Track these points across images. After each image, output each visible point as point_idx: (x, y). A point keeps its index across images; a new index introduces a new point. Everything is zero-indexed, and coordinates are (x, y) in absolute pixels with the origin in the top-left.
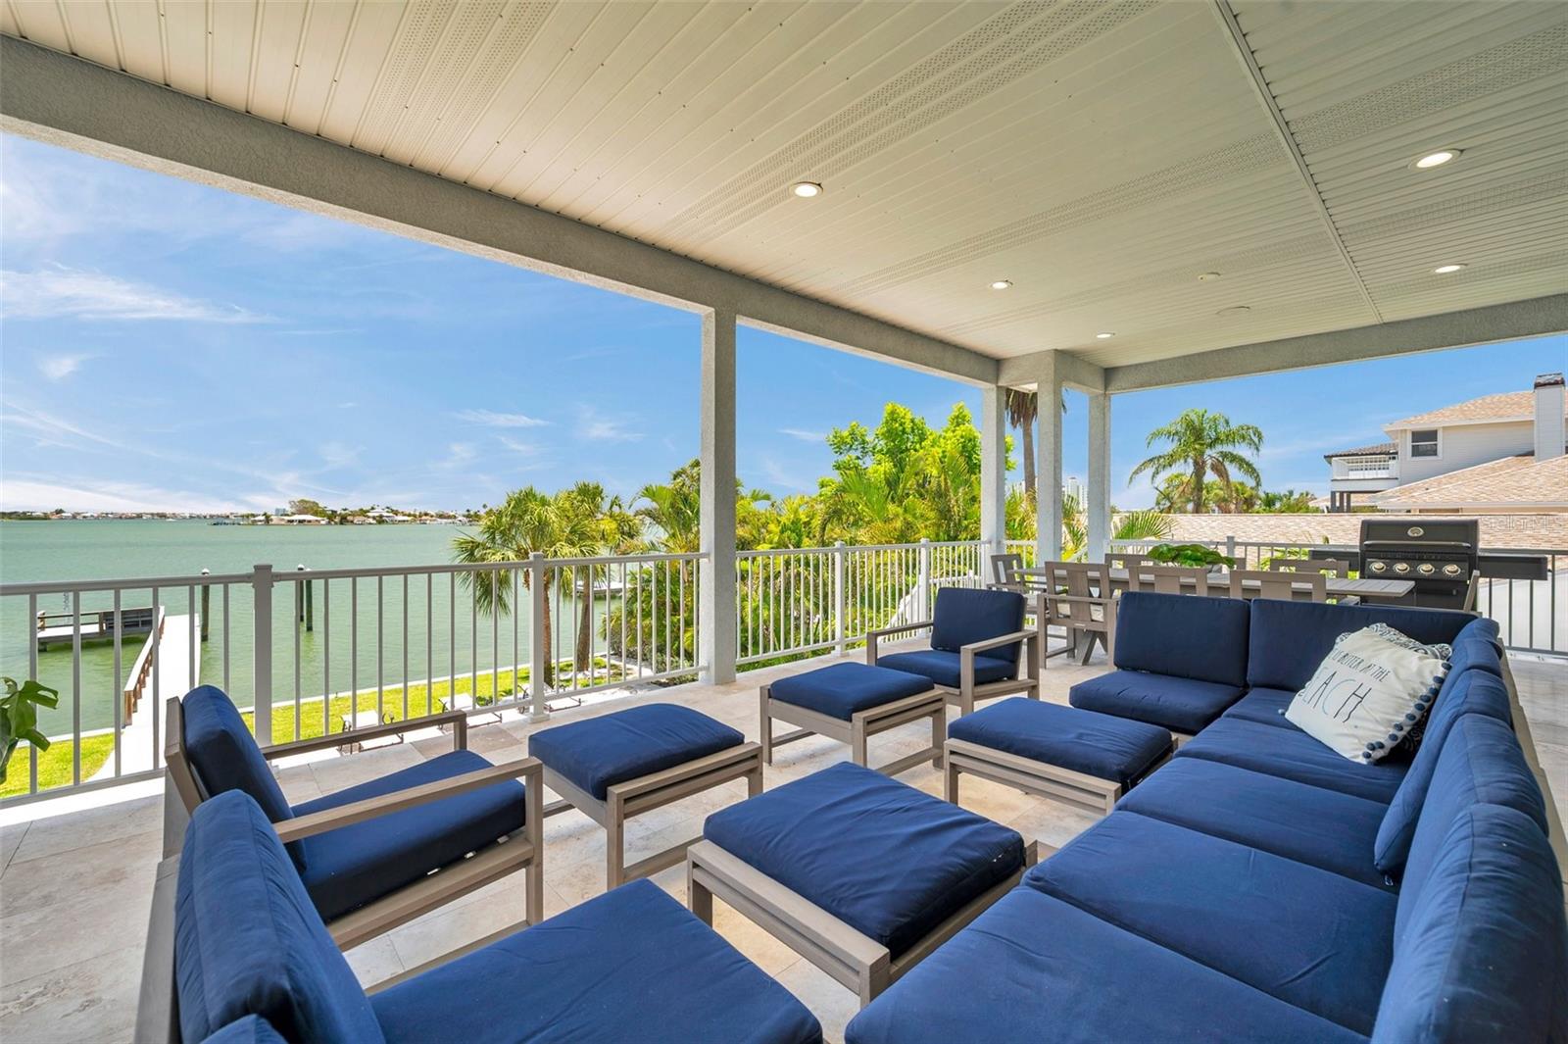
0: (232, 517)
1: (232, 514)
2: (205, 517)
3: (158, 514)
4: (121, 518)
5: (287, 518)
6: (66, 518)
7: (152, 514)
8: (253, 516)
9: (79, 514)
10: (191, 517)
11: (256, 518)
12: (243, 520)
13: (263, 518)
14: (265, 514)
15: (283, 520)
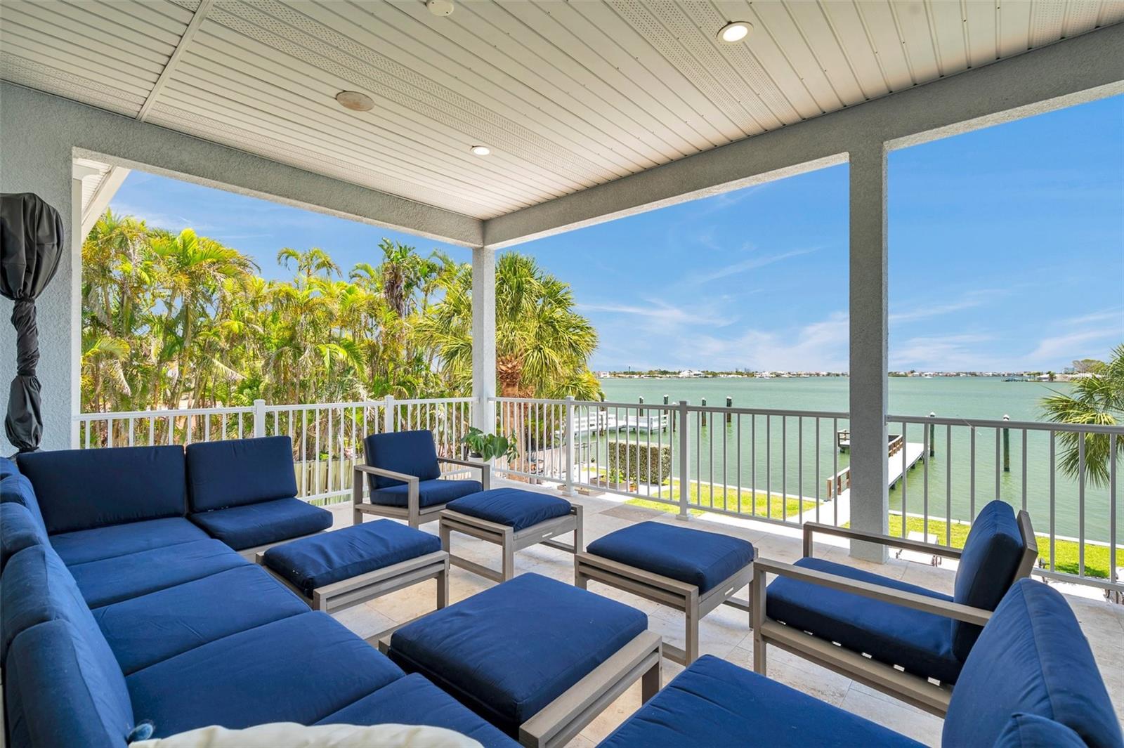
0: (1025, 375)
1: (1025, 372)
2: (1004, 375)
3: (970, 373)
4: (946, 376)
5: (1070, 376)
6: (917, 376)
7: (966, 373)
8: (1039, 374)
9: (923, 373)
10: (993, 375)
11: (1041, 376)
12: (1030, 378)
13: (1047, 376)
14: (1049, 373)
15: (1066, 377)
